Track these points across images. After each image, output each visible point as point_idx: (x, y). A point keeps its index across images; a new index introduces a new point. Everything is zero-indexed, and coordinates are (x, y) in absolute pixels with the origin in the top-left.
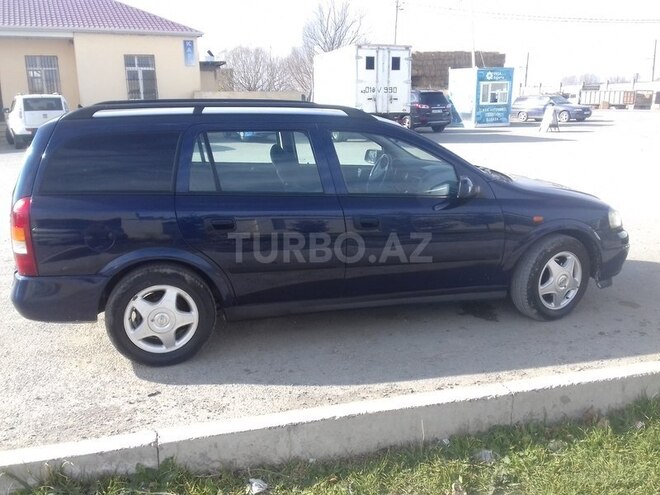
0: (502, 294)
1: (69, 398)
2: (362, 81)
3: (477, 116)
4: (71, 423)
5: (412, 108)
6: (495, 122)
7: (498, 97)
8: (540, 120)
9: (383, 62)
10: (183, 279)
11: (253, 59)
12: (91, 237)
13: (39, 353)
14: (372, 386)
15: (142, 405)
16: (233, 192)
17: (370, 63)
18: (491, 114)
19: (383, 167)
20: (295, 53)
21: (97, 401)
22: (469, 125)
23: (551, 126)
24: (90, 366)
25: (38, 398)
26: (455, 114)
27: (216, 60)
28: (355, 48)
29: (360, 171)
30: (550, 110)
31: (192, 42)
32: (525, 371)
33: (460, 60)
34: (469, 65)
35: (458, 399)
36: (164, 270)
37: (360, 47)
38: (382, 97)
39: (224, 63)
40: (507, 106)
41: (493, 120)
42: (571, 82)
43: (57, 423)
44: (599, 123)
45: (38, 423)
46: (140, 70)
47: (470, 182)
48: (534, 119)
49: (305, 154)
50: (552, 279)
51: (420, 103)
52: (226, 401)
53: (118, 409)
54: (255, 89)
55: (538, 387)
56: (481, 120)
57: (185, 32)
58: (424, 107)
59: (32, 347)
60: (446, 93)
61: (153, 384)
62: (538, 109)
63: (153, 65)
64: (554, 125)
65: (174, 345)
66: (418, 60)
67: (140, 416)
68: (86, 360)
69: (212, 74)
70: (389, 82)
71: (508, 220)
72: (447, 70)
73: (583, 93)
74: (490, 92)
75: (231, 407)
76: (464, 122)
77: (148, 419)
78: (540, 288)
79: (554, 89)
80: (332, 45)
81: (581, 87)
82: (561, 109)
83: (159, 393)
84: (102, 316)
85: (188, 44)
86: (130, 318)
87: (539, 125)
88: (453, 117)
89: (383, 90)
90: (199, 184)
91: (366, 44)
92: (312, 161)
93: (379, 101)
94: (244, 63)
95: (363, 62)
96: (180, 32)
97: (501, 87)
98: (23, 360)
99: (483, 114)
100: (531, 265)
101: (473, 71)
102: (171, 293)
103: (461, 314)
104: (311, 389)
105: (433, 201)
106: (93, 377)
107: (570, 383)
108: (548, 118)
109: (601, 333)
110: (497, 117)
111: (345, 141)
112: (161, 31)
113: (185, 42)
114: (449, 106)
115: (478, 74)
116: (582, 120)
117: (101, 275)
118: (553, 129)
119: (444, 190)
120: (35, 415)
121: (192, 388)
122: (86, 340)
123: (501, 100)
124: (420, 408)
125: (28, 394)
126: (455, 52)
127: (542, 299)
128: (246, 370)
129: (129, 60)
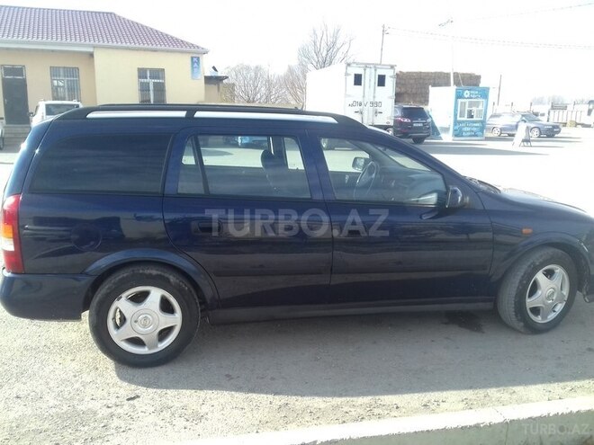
0: (489, 306)
1: (48, 398)
2: (349, 96)
3: (455, 130)
4: (46, 426)
5: (395, 121)
6: (470, 136)
7: (474, 114)
8: (513, 135)
9: (370, 79)
10: (168, 280)
11: (253, 74)
12: (77, 237)
13: (26, 348)
14: (355, 399)
15: (119, 410)
16: (221, 195)
17: (358, 80)
18: (468, 129)
19: (370, 174)
20: (291, 70)
21: (76, 402)
22: (447, 138)
23: (523, 141)
24: (74, 364)
25: (18, 397)
26: (434, 128)
27: (219, 74)
28: (345, 65)
29: (347, 177)
30: (523, 127)
31: (198, 58)
32: (515, 388)
33: (440, 79)
34: (447, 84)
35: (449, 426)
36: (149, 272)
37: (349, 65)
38: (368, 111)
39: (227, 77)
40: (483, 122)
41: (469, 134)
42: (540, 102)
43: (33, 426)
44: (568, 140)
45: (14, 425)
46: (151, 82)
47: (459, 191)
48: (508, 134)
49: (295, 160)
50: (539, 292)
51: (402, 117)
52: (205, 409)
53: (95, 413)
54: (253, 102)
55: (536, 414)
56: (458, 134)
57: (192, 49)
58: (406, 120)
59: (20, 341)
60: (426, 108)
61: (133, 387)
62: (511, 126)
63: (163, 78)
64: (526, 140)
65: (157, 346)
66: (402, 79)
67: (116, 422)
68: (69, 358)
69: (216, 87)
70: (374, 97)
71: (497, 231)
72: (428, 88)
73: (552, 112)
74: (467, 108)
75: (209, 416)
76: (442, 135)
77: (123, 425)
78: (528, 300)
79: (525, 108)
80: (324, 63)
81: (550, 107)
82: (532, 125)
83: (138, 397)
84: (86, 315)
85: (195, 59)
86: (114, 318)
87: (512, 140)
88: (433, 131)
89: (368, 105)
90: (187, 186)
91: (354, 63)
92: (301, 167)
93: (365, 113)
94: (245, 78)
95: (351, 79)
96: (188, 49)
97: (477, 104)
98: (9, 354)
99: (461, 129)
100: (519, 277)
101: (452, 89)
102: (156, 294)
103: (446, 324)
104: (292, 400)
105: (421, 210)
106: (75, 376)
107: (568, 411)
108: (521, 133)
109: (590, 349)
110: (473, 130)
111: (333, 149)
112: (171, 48)
113: (192, 58)
114: (429, 120)
115: (457, 92)
116: (552, 136)
117: (87, 274)
118: (525, 144)
119: (432, 199)
120: (12, 415)
121: (171, 392)
122: (74, 335)
123: (477, 117)
124: (408, 435)
125: (9, 391)
126: (435, 73)
127: (529, 312)
128: (228, 376)
129: (142, 73)
